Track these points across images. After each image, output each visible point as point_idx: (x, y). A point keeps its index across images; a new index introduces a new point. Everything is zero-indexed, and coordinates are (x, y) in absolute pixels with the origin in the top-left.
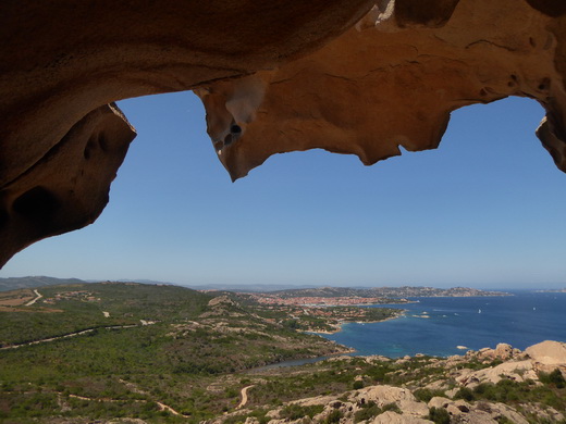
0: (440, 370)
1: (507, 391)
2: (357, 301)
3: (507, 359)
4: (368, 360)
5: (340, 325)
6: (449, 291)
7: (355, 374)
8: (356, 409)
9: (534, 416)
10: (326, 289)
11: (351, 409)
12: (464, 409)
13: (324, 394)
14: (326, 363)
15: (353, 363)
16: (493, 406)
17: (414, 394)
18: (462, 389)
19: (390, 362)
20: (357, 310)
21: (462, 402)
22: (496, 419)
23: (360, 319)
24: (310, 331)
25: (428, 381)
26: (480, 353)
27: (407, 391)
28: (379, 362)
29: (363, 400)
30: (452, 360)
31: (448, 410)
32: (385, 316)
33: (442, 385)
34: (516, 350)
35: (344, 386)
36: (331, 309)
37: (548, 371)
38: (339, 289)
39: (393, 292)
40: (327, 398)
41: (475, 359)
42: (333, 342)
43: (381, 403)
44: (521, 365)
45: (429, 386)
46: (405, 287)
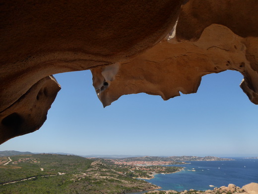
2: (162, 163)
3: (234, 192)
4: (167, 192)
5: (154, 175)
6: (204, 158)
10: (147, 157)
19: (178, 193)
20: (162, 167)
23: (163, 172)
24: (139, 178)
26: (221, 189)
30: (208, 192)
32: (174, 170)
34: (237, 187)
36: (149, 167)
38: (153, 157)
39: (178, 159)
41: (218, 192)
42: (150, 183)
46: (184, 156)
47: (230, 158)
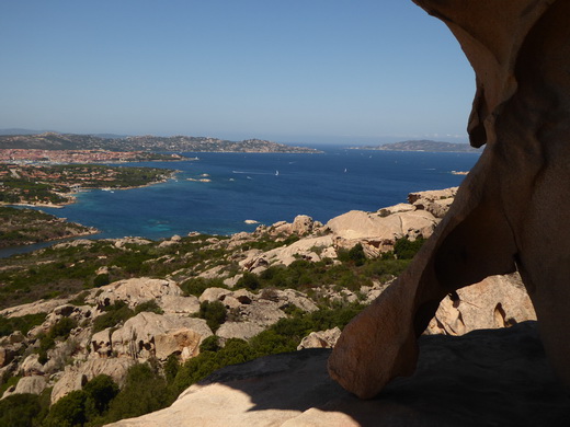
0: (220, 253)
1: (300, 274)
2: (103, 157)
3: (305, 235)
4: (118, 244)
5: (74, 194)
6: (241, 145)
7: (97, 267)
8: (95, 313)
9: (327, 299)
10: (50, 137)
11: (88, 314)
12: (244, 300)
13: (47, 298)
14: (50, 252)
15: (94, 249)
16: (281, 293)
17: (182, 287)
18: (246, 275)
19: (151, 245)
20: (103, 169)
21: (243, 292)
22: (282, 308)
23: (108, 184)
24: (23, 203)
25: (202, 269)
26: (273, 228)
27: (172, 283)
28: (134, 246)
29: (107, 300)
30: (237, 238)
31: (225, 303)
32: (146, 179)
33: (221, 272)
34: (316, 223)
35: (81, 283)
36: (59, 169)
37: (349, 247)
38: (74, 136)
39: (160, 144)
40: (51, 302)
41: (266, 236)
42: (62, 220)
43: (133, 302)
44: (319, 241)
45: (204, 275)
46: (180, 137)
47: (312, 147)
